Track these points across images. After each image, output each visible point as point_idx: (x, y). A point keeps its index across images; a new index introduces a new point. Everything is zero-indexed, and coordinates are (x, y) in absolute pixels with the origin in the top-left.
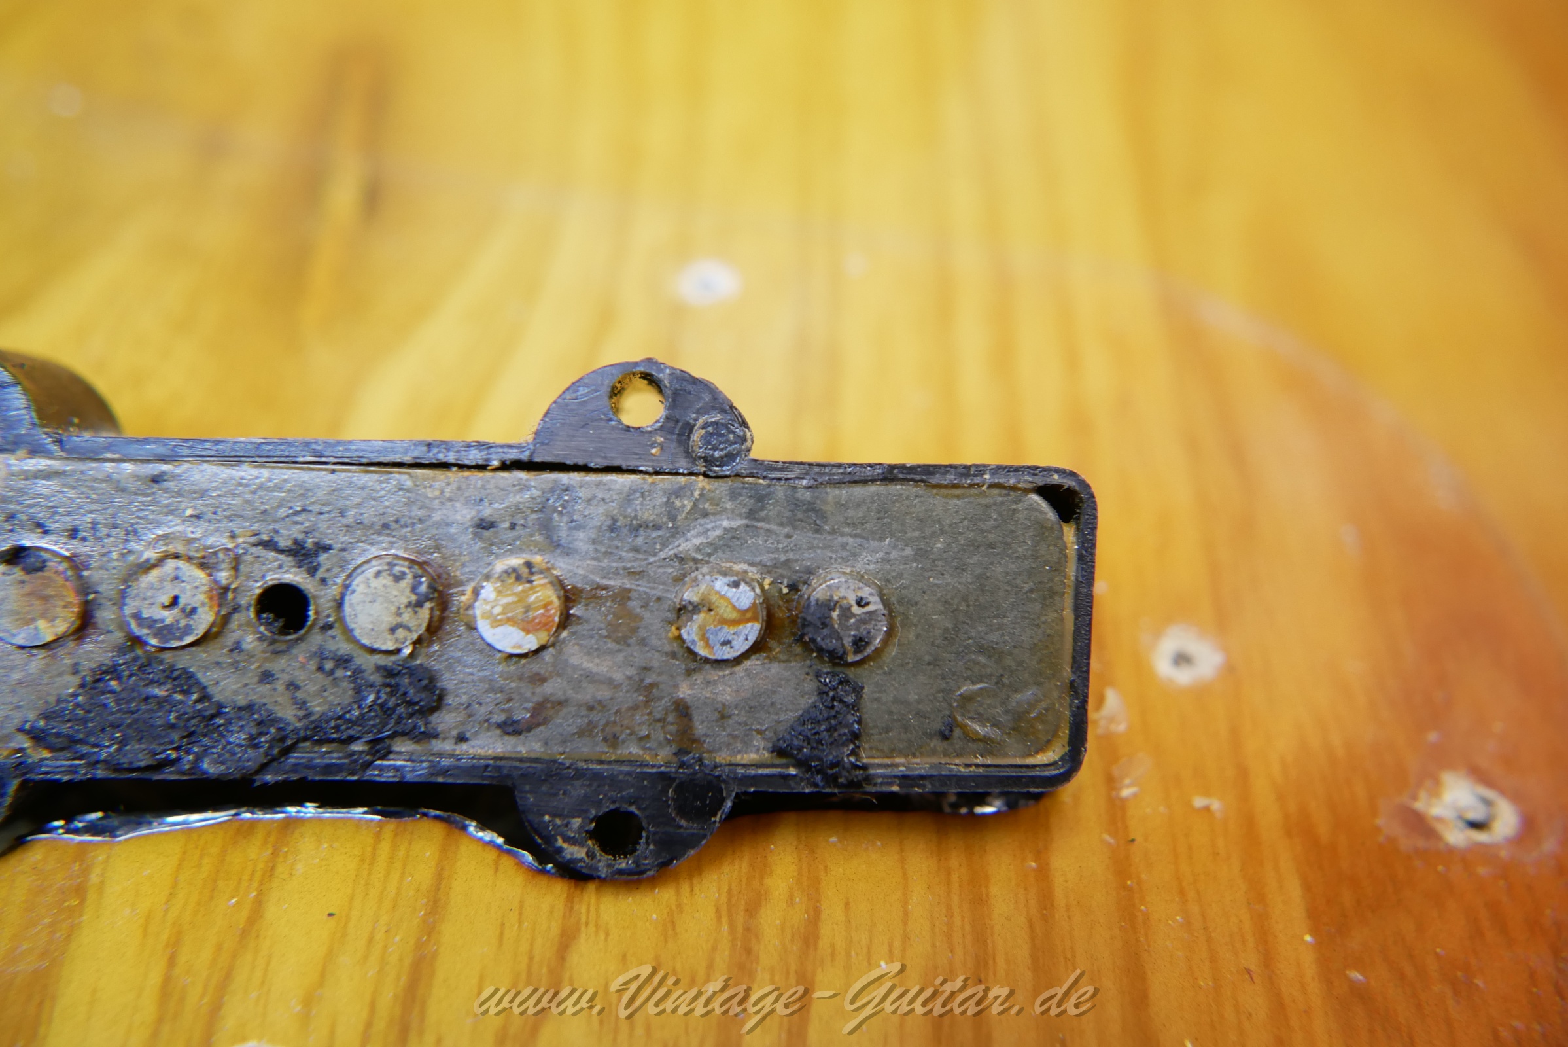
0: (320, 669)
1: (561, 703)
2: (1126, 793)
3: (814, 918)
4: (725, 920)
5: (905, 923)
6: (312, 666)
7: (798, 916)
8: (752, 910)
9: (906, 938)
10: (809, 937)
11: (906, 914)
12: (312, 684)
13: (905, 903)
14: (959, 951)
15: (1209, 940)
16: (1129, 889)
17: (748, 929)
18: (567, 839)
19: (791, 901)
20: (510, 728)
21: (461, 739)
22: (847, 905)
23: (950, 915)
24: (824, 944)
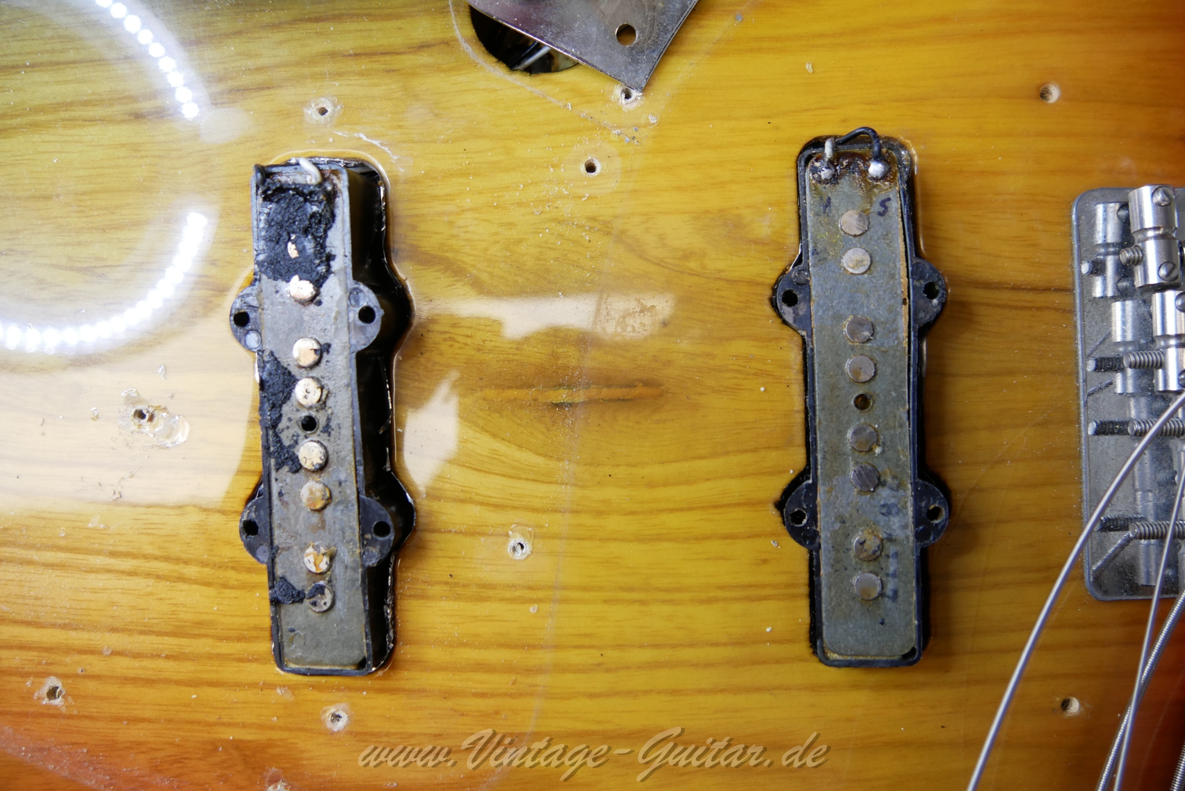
0: (293, 436)
1: (288, 509)
2: (278, 691)
3: (233, 588)
4: (230, 560)
5: (230, 616)
6: (295, 434)
7: (232, 582)
8: (233, 568)
9: (225, 615)
10: (225, 586)
11: (234, 616)
12: (291, 432)
13: (237, 616)
14: (222, 632)
15: (229, 708)
16: (244, 687)
17: (227, 567)
18: (249, 513)
19: (236, 580)
20: (280, 494)
21: (276, 480)
22: (236, 598)
23: (236, 630)
24: (223, 590)
